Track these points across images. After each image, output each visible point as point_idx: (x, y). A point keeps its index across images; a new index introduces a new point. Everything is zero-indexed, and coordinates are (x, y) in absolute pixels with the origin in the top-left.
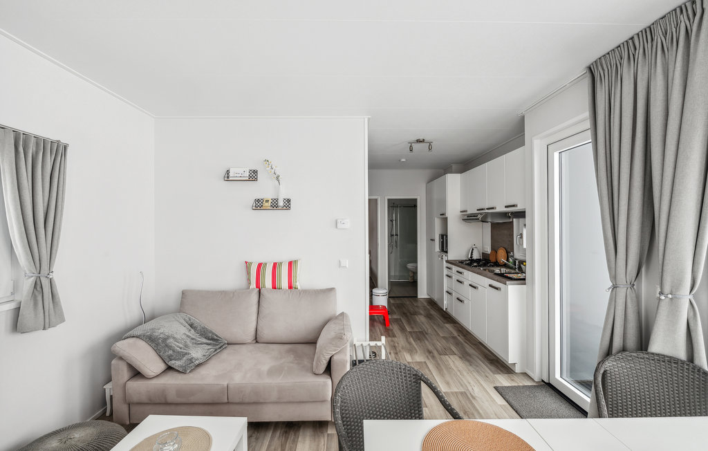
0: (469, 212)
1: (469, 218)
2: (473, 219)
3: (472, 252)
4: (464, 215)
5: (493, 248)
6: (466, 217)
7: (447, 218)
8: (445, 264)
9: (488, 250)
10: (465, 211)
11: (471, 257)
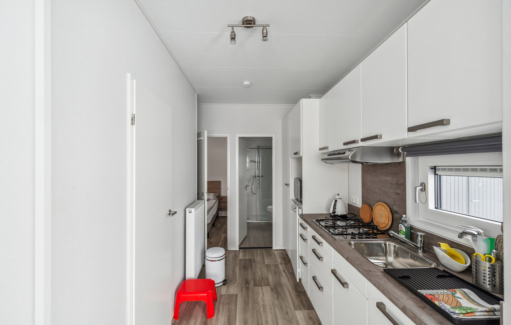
0: (331, 149)
1: (333, 157)
2: (339, 159)
3: (335, 205)
4: (325, 153)
5: (365, 201)
6: (326, 157)
7: (301, 158)
8: (299, 220)
9: (358, 202)
10: (325, 148)
11: (334, 212)
